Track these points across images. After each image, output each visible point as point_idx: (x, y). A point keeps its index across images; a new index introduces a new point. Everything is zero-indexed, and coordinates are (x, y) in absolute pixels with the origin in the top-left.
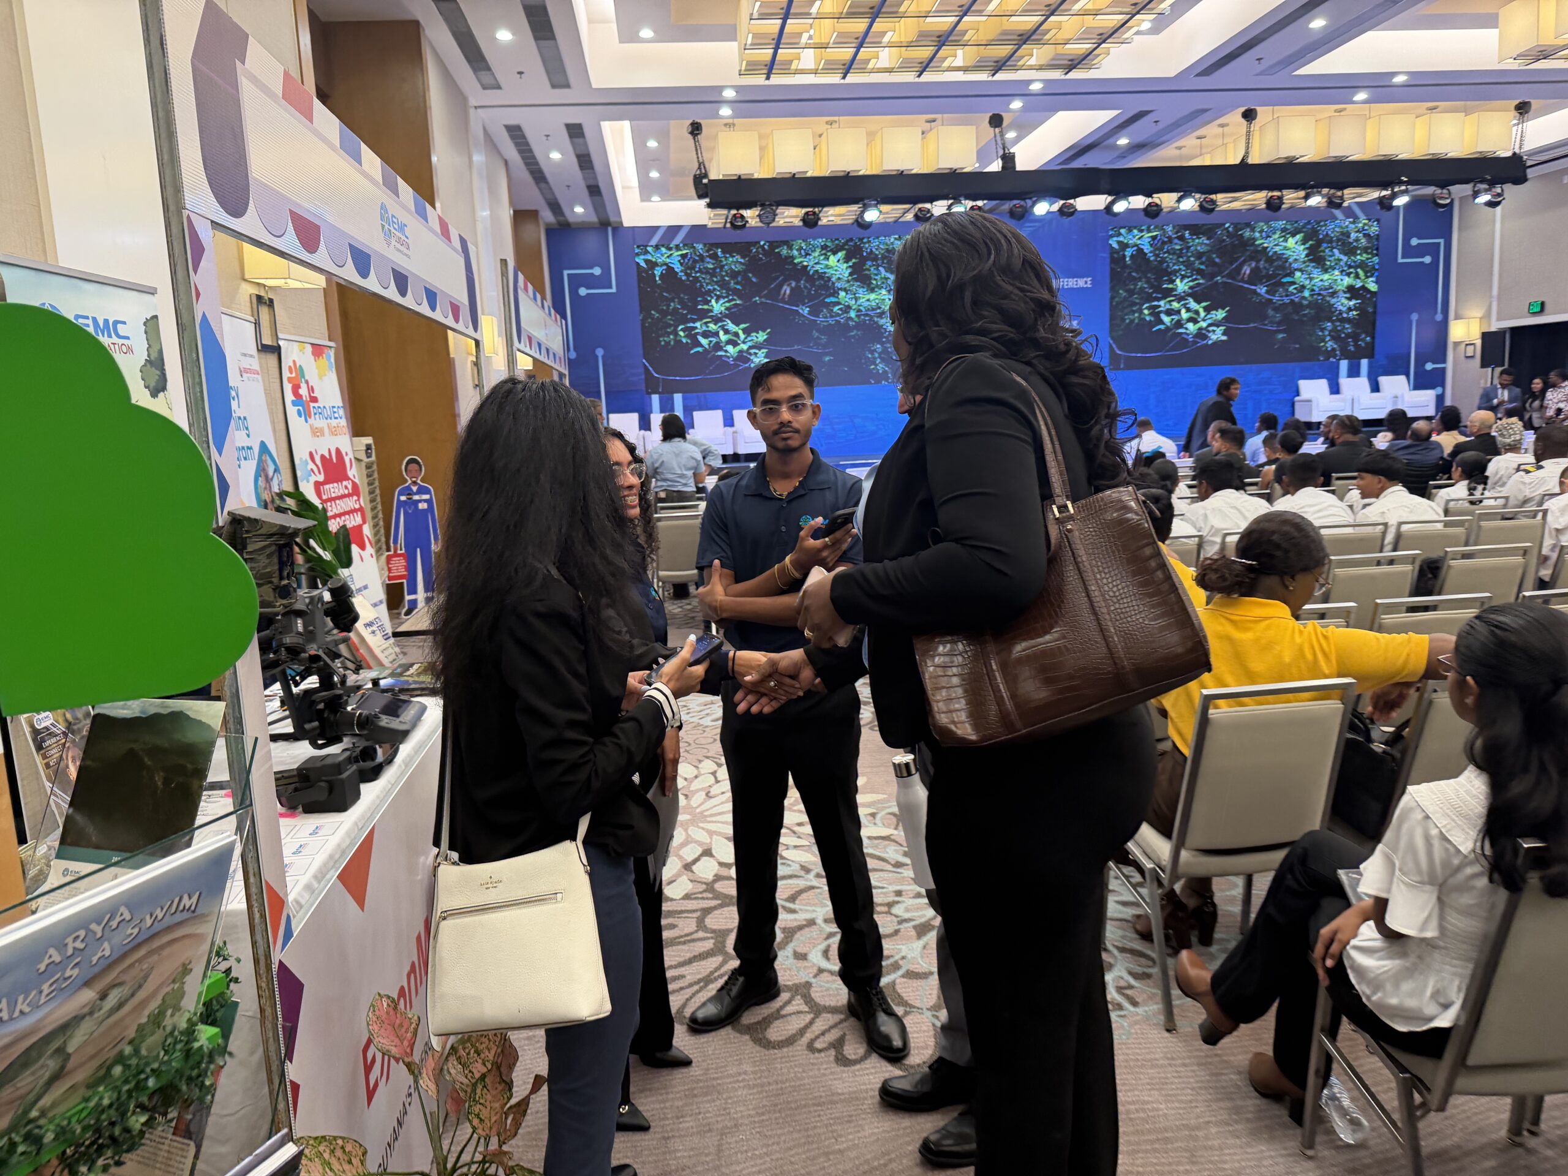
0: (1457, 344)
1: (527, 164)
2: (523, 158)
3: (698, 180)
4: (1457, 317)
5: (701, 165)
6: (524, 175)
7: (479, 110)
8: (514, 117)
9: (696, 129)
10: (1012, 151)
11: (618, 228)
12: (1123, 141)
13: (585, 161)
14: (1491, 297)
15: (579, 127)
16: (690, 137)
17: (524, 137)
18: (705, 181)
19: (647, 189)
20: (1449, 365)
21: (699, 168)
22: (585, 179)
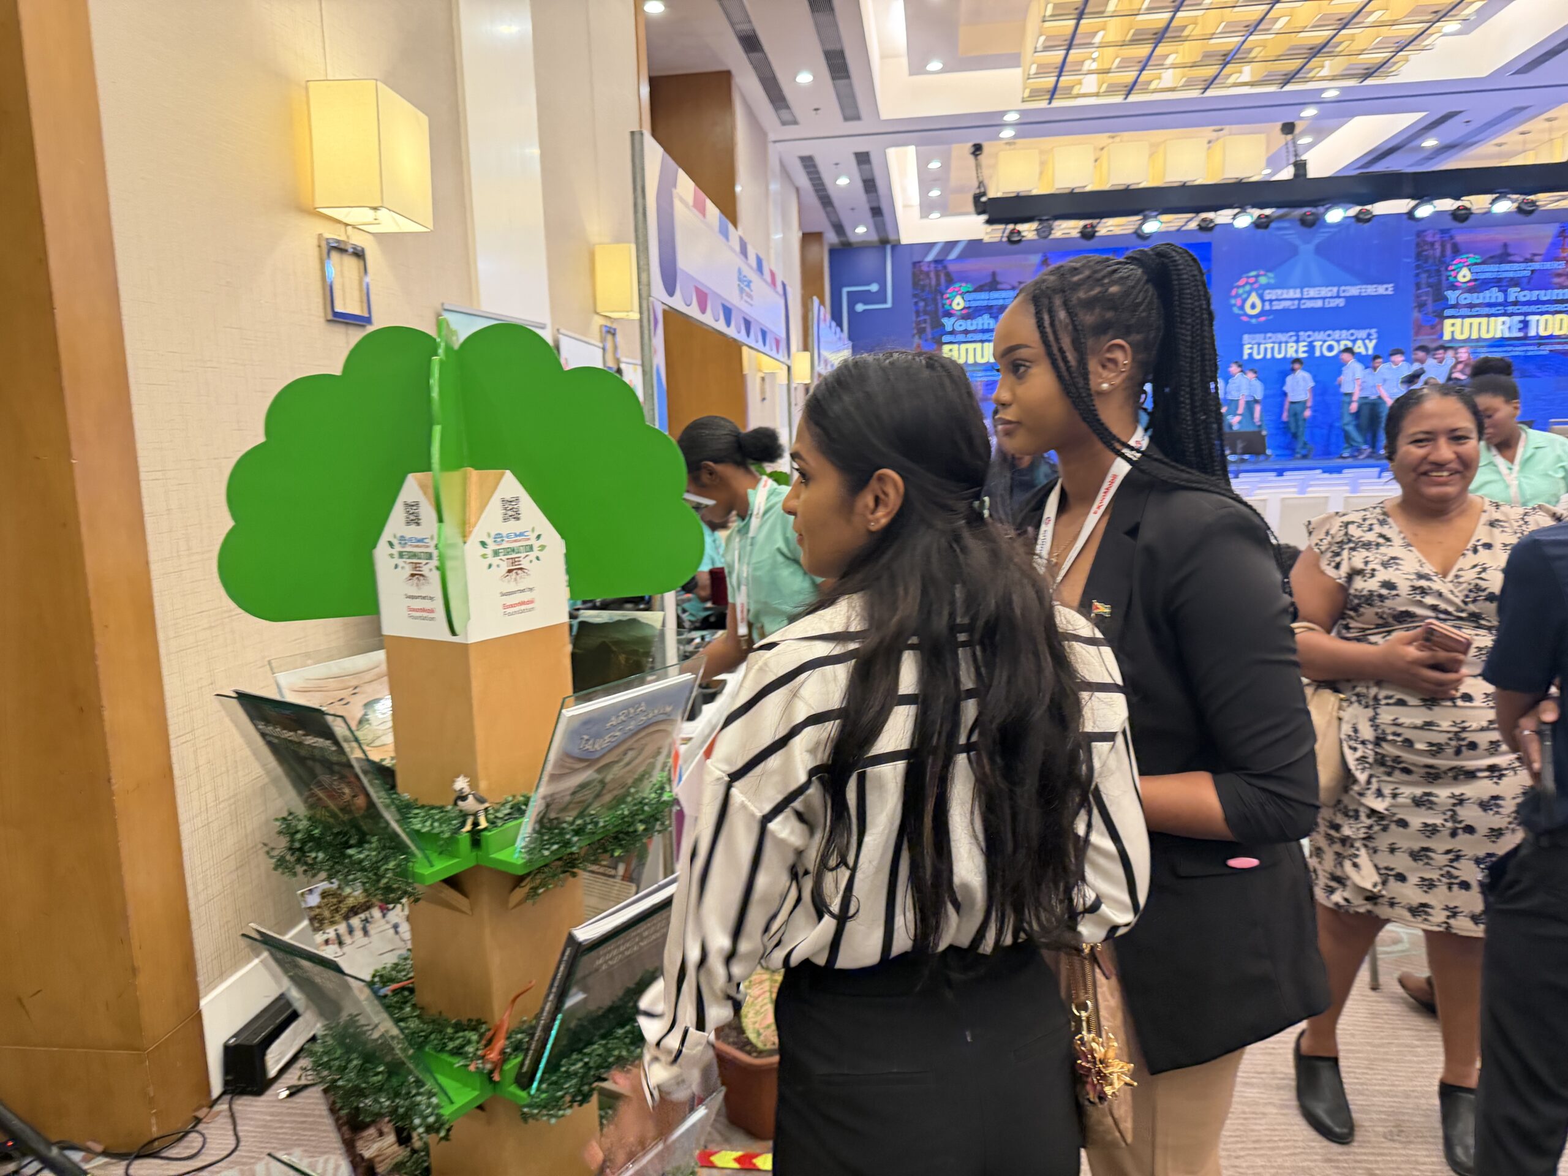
1: (817, 191)
2: (814, 185)
3: (977, 198)
5: (981, 184)
6: (812, 200)
7: (777, 145)
8: (806, 149)
9: (977, 149)
10: (1303, 158)
11: (896, 246)
12: (1430, 143)
13: (870, 185)
15: (867, 154)
16: (972, 157)
17: (815, 166)
18: (984, 199)
19: (927, 207)
21: (979, 187)
22: (869, 201)
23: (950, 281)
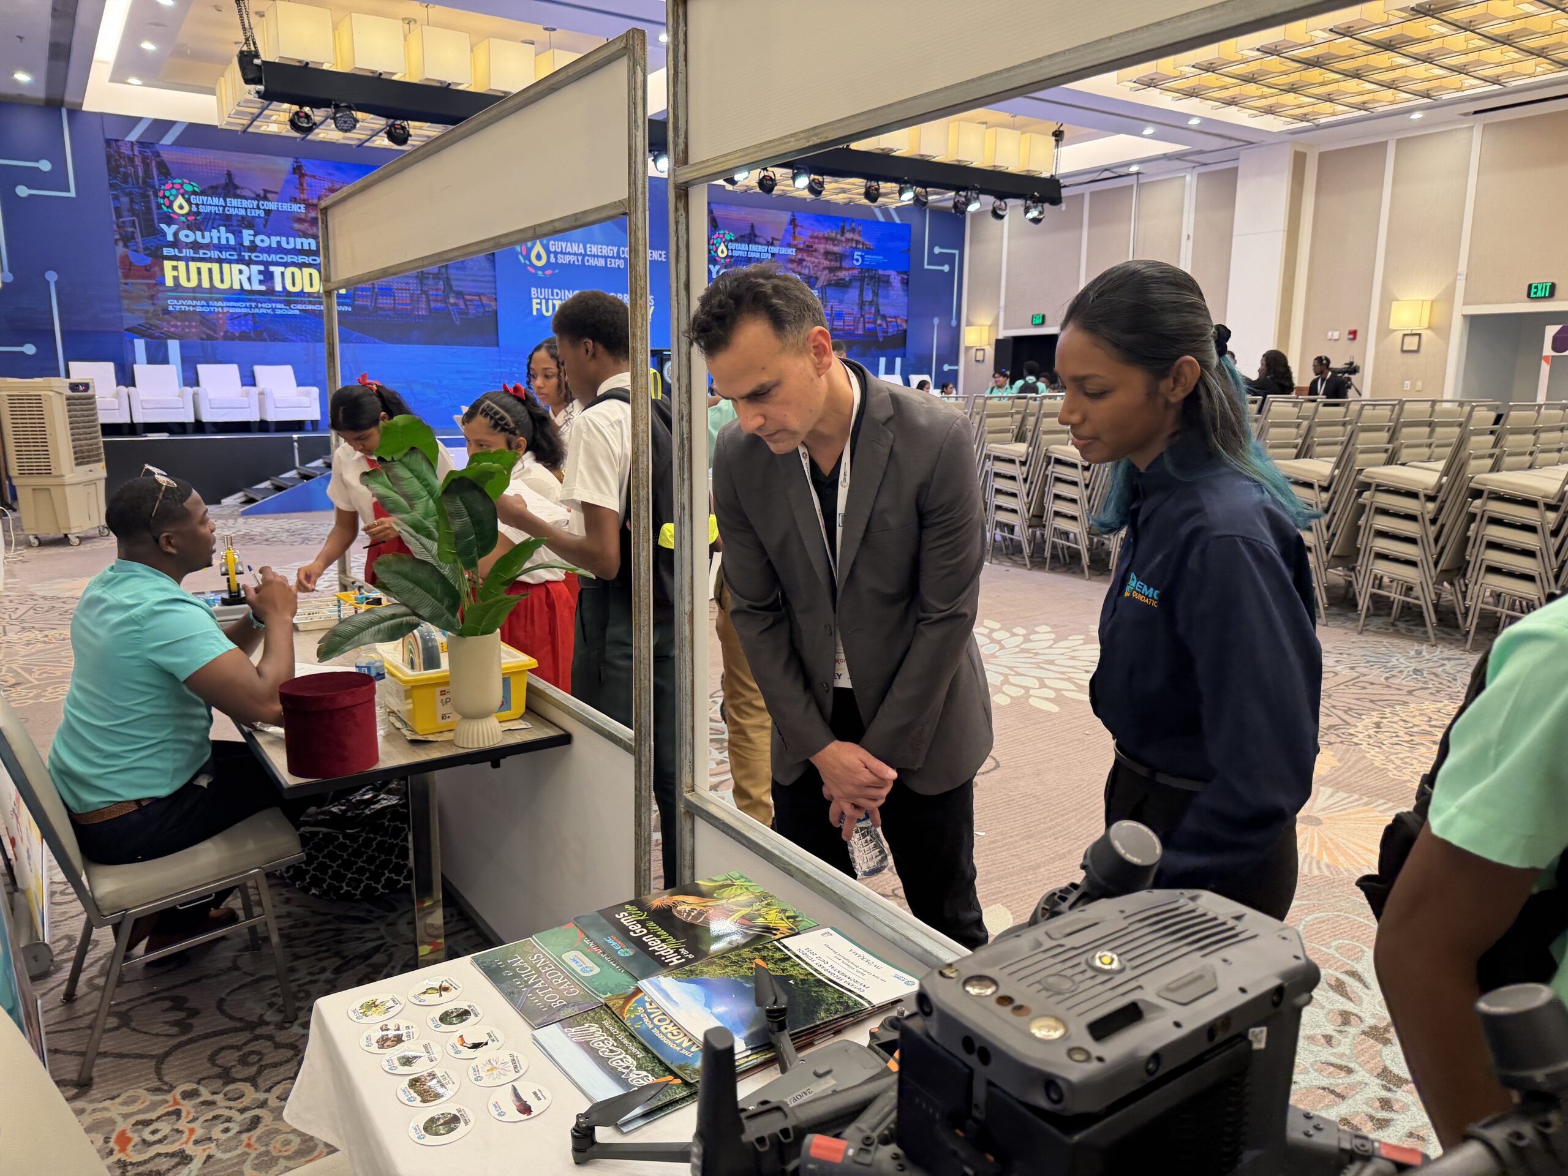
0: (968, 349)
3: (247, 58)
4: (969, 324)
5: (249, 38)
11: (75, 112)
14: (999, 307)
18: (257, 61)
19: (128, 67)
20: (961, 368)
21: (247, 42)
22: (54, 31)
23: (165, 172)
